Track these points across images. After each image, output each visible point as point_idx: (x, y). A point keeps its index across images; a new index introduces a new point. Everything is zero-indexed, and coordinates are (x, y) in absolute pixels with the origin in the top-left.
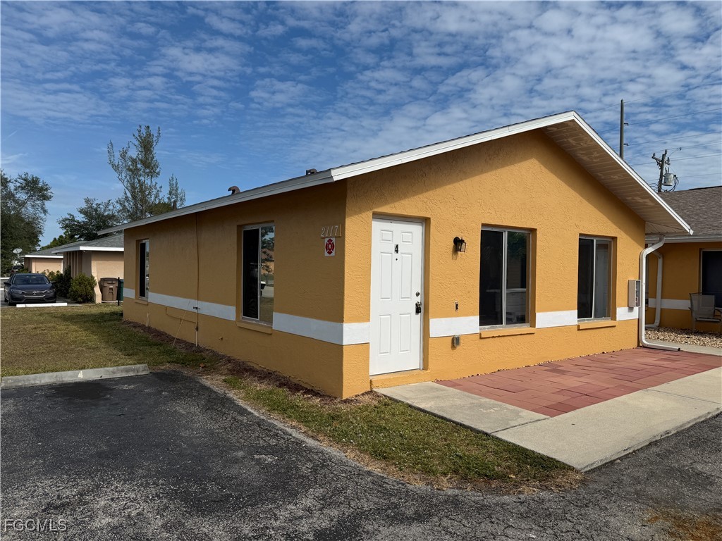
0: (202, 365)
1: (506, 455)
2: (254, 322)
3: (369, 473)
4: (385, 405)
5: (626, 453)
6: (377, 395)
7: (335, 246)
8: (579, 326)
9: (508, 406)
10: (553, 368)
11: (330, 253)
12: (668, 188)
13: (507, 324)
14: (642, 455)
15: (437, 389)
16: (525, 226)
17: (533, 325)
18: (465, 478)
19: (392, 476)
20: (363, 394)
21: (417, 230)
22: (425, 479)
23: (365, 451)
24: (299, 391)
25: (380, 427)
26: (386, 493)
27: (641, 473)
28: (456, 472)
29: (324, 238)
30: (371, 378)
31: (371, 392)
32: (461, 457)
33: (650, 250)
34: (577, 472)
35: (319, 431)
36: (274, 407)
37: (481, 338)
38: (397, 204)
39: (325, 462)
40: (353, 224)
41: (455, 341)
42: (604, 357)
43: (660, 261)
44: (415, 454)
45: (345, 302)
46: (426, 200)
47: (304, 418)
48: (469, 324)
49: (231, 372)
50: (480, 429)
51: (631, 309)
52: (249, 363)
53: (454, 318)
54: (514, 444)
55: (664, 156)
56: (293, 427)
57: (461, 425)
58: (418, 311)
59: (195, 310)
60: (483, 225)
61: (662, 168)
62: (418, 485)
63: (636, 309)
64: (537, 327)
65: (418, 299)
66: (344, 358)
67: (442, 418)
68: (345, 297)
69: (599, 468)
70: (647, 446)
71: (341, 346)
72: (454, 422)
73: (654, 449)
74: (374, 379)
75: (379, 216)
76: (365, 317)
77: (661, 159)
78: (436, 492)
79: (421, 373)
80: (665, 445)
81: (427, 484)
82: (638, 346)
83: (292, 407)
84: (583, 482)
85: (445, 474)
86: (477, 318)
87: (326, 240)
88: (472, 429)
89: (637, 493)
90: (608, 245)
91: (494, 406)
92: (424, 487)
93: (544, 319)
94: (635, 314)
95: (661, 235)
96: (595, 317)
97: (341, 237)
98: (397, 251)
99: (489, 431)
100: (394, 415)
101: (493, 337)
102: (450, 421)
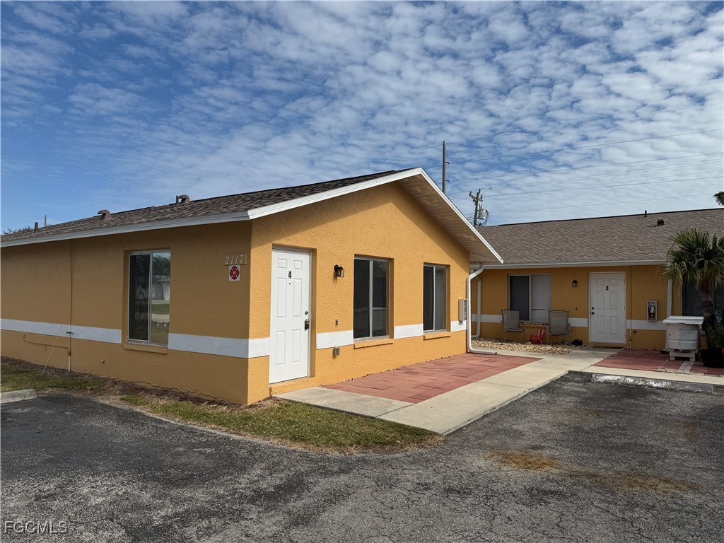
0: (88, 388)
1: (390, 430)
2: (144, 344)
3: (294, 451)
4: (286, 406)
5: (470, 422)
6: (278, 400)
7: (240, 273)
8: (424, 337)
9: (382, 398)
10: (408, 371)
11: (234, 278)
12: (482, 222)
13: (373, 336)
14: (479, 424)
15: (325, 392)
16: (385, 256)
17: (392, 337)
18: (366, 446)
19: (313, 451)
20: (264, 400)
21: (305, 259)
22: (338, 450)
23: (286, 438)
24: (203, 403)
25: (290, 421)
26: (312, 461)
27: (480, 434)
28: (358, 443)
29: (228, 265)
30: (270, 386)
31: (271, 397)
32: (359, 434)
33: (473, 275)
34: (440, 436)
35: (239, 429)
36: (186, 416)
37: (355, 349)
38: (291, 237)
39: (256, 448)
40: (256, 254)
41: (336, 352)
42: (442, 361)
43: (479, 284)
44: (325, 435)
45: (251, 320)
46: (313, 234)
47: (221, 422)
48: (345, 337)
49: (123, 391)
50: (368, 415)
51: (461, 322)
52: (138, 384)
53: (334, 333)
54: (394, 423)
55: (478, 194)
56: (214, 428)
57: (352, 414)
58: (307, 327)
59: (68, 335)
60: (356, 255)
61: (476, 204)
62: (334, 453)
63: (464, 322)
64: (395, 338)
65: (307, 317)
66: (249, 370)
67: (336, 410)
68: (251, 316)
69: (453, 433)
70: (482, 418)
71: (246, 359)
72: (346, 412)
73: (486, 419)
74: (273, 386)
75: (278, 247)
76: (266, 333)
77: (476, 196)
78: (348, 456)
79: (310, 379)
80: (493, 416)
81: (340, 453)
82: (467, 352)
83: (204, 415)
84: (445, 441)
85: (352, 445)
86: (352, 332)
87: (231, 267)
88: (362, 416)
89: (479, 444)
90: (443, 271)
91: (371, 400)
92: (339, 455)
93: (400, 331)
94: (463, 327)
95: (481, 263)
96: (436, 329)
97: (247, 265)
98: (290, 276)
99: (374, 416)
100: (296, 412)
101: (364, 347)
102: (343, 412)
